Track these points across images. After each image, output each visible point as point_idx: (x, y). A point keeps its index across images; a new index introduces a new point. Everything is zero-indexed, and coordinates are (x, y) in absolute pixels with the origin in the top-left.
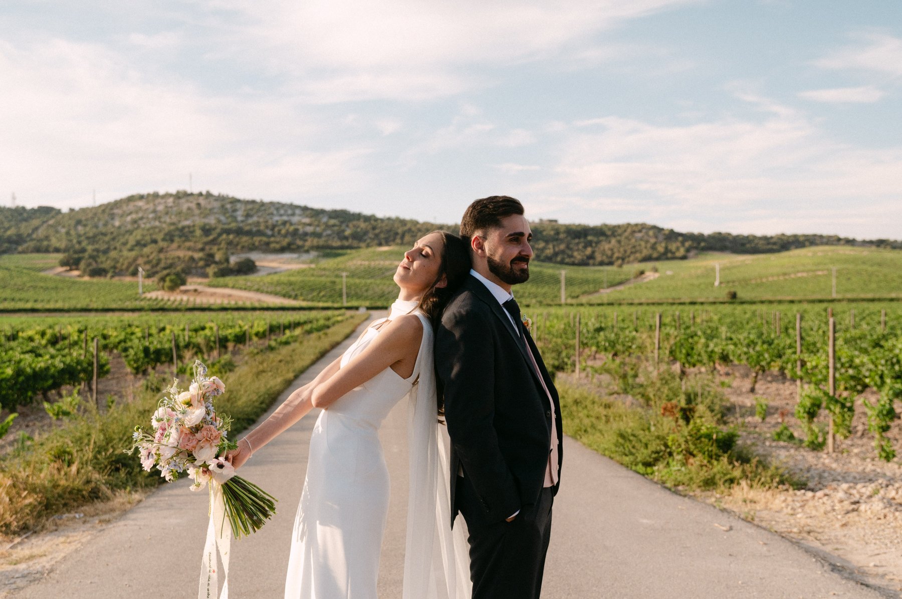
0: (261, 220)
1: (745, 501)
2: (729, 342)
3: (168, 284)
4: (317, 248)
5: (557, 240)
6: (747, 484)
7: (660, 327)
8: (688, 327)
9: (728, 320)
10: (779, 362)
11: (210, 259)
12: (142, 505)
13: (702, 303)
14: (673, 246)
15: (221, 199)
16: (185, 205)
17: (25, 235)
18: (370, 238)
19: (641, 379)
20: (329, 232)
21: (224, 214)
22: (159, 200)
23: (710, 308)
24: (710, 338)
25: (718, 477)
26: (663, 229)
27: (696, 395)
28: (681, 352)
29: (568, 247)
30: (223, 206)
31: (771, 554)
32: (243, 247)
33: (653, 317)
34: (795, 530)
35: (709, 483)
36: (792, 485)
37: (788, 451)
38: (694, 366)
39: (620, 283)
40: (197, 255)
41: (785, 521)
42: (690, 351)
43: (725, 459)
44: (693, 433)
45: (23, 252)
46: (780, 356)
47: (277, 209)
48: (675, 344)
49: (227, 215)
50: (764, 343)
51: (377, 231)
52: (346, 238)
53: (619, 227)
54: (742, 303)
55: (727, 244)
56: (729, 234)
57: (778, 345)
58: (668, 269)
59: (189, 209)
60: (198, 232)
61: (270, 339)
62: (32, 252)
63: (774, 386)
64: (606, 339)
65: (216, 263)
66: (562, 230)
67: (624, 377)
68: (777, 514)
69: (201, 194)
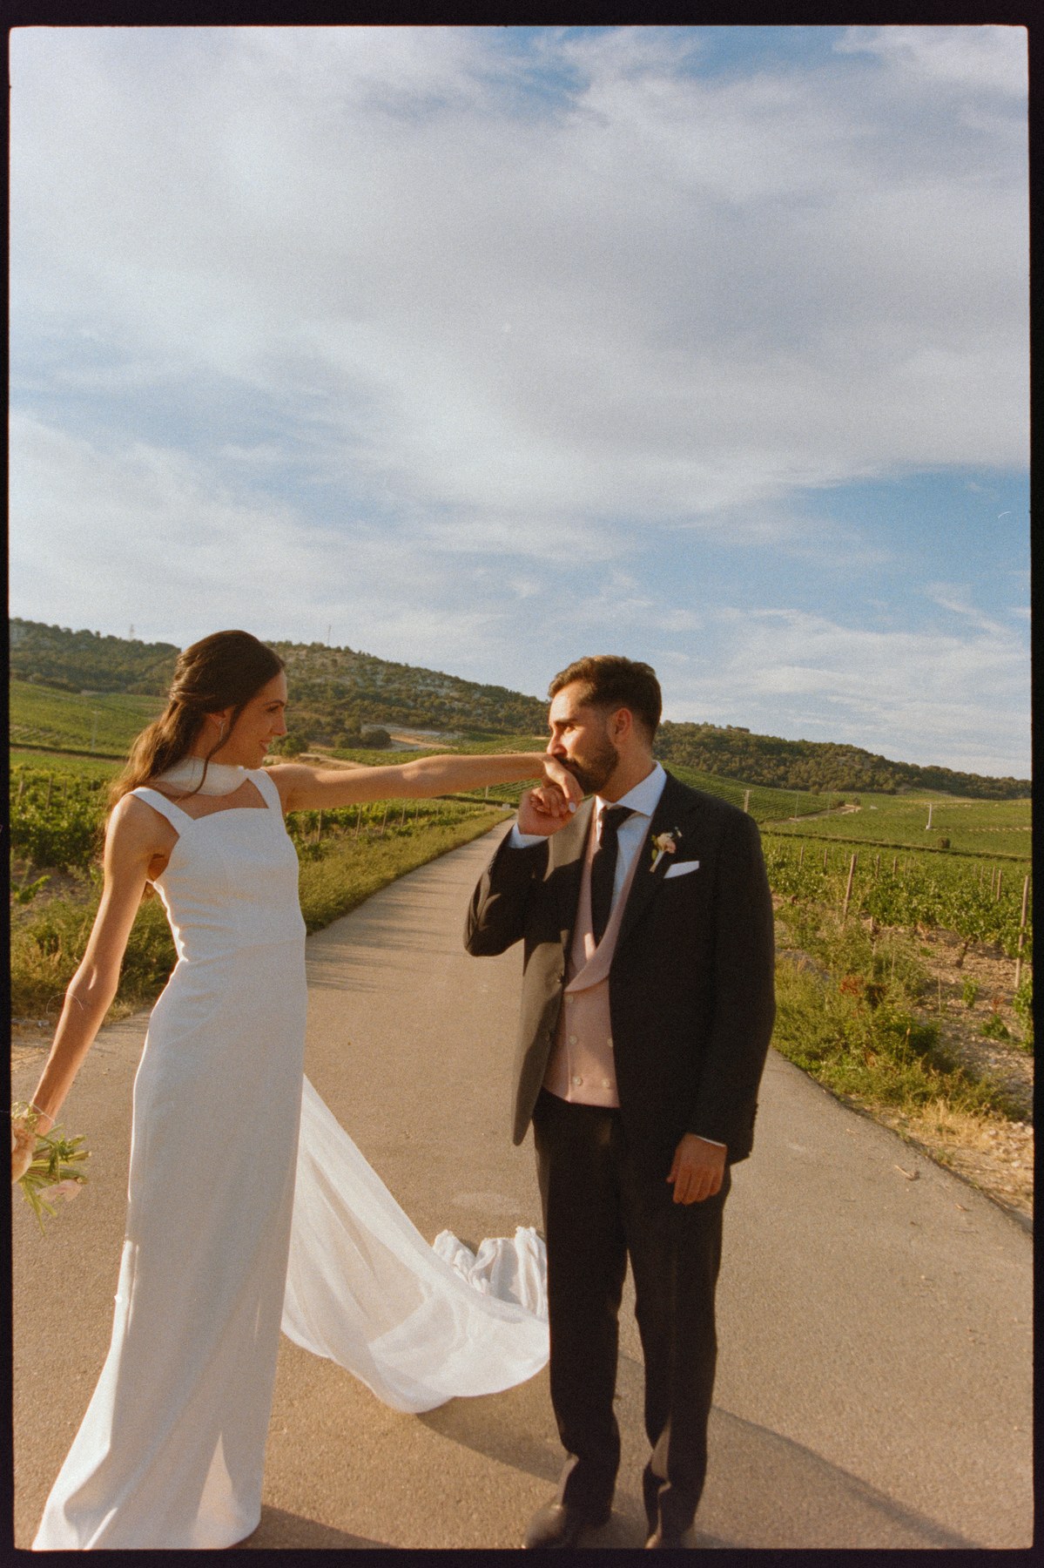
0: (403, 688)
1: (940, 1129)
2: (937, 900)
3: (286, 747)
4: (464, 728)
5: (745, 753)
6: (945, 1104)
7: (854, 872)
8: (889, 876)
9: (937, 873)
10: (996, 933)
11: (338, 725)
12: (125, 1021)
13: (908, 849)
14: (881, 777)
15: (361, 657)
16: (319, 661)
17: (138, 673)
18: (527, 724)
19: (823, 934)
20: (480, 711)
21: (362, 676)
22: (292, 652)
23: (917, 856)
24: (914, 892)
25: (906, 1088)
26: (871, 755)
27: (889, 963)
28: (876, 905)
29: (757, 763)
30: (361, 666)
31: (973, 1228)
32: (378, 716)
33: (848, 858)
34: (1008, 1188)
35: (894, 1096)
36: (1006, 1112)
37: (999, 1053)
38: (890, 925)
39: (812, 813)
40: (324, 720)
41: (994, 1171)
42: (887, 906)
43: (918, 1064)
44: (880, 1022)
45: (132, 692)
46: (999, 927)
47: (424, 678)
48: (871, 894)
49: (366, 677)
50: (980, 906)
51: (536, 717)
52: (499, 721)
53: (820, 745)
54: (955, 854)
55: (945, 782)
56: (949, 770)
57: (998, 911)
58: (873, 803)
59: (323, 665)
60: (330, 693)
61: (388, 827)
62: (142, 693)
63: (986, 961)
64: (788, 878)
65: (345, 731)
66: (753, 742)
67: (802, 928)
68: (983, 1157)
69: (338, 650)
